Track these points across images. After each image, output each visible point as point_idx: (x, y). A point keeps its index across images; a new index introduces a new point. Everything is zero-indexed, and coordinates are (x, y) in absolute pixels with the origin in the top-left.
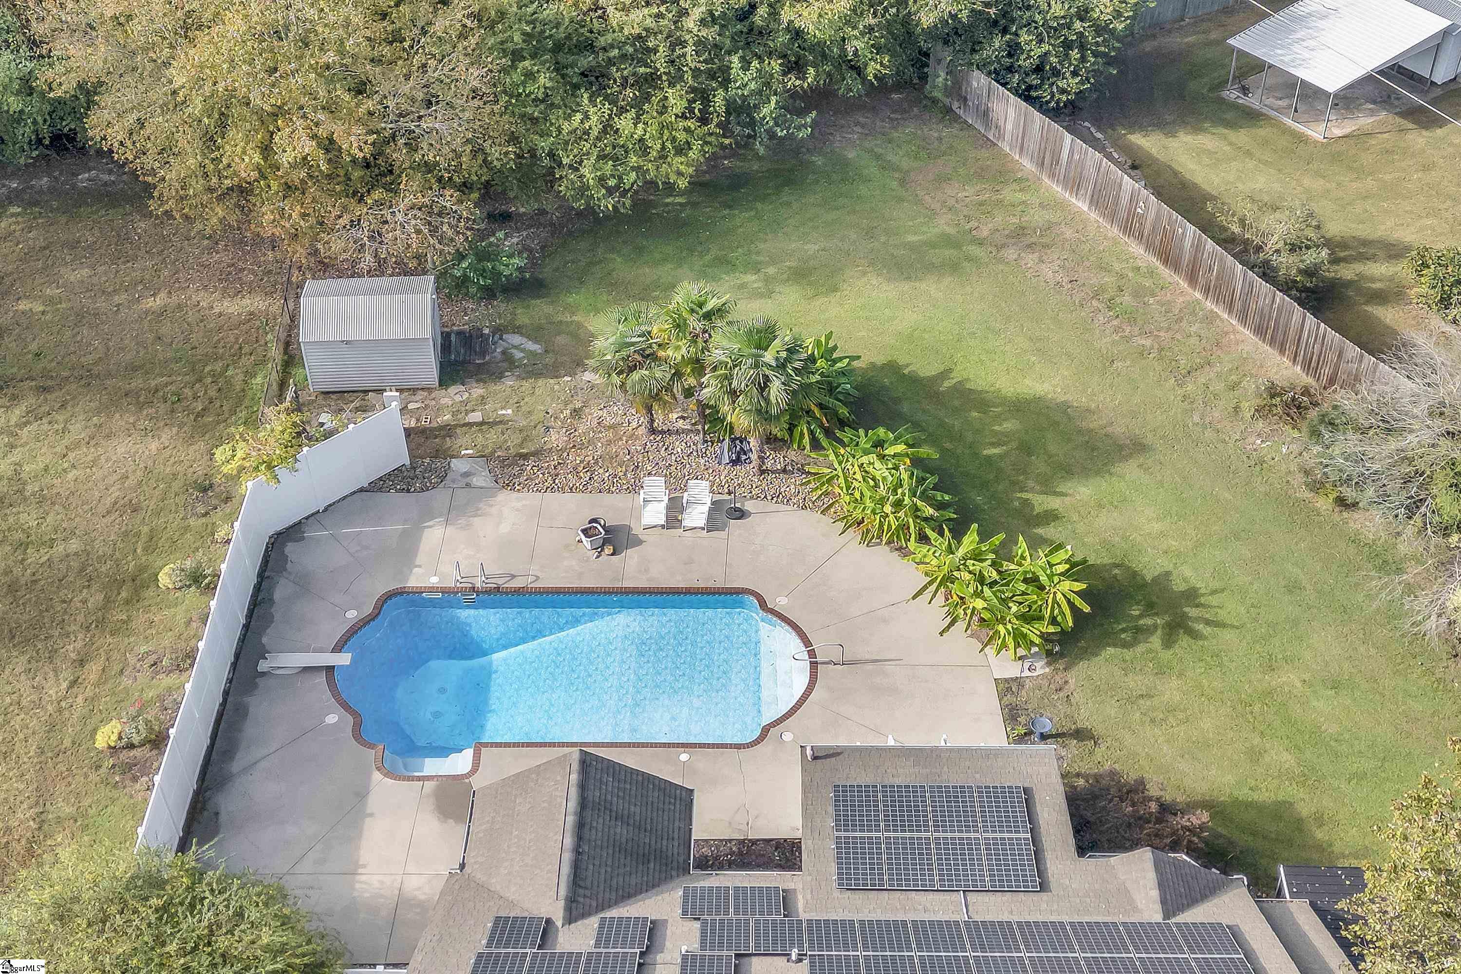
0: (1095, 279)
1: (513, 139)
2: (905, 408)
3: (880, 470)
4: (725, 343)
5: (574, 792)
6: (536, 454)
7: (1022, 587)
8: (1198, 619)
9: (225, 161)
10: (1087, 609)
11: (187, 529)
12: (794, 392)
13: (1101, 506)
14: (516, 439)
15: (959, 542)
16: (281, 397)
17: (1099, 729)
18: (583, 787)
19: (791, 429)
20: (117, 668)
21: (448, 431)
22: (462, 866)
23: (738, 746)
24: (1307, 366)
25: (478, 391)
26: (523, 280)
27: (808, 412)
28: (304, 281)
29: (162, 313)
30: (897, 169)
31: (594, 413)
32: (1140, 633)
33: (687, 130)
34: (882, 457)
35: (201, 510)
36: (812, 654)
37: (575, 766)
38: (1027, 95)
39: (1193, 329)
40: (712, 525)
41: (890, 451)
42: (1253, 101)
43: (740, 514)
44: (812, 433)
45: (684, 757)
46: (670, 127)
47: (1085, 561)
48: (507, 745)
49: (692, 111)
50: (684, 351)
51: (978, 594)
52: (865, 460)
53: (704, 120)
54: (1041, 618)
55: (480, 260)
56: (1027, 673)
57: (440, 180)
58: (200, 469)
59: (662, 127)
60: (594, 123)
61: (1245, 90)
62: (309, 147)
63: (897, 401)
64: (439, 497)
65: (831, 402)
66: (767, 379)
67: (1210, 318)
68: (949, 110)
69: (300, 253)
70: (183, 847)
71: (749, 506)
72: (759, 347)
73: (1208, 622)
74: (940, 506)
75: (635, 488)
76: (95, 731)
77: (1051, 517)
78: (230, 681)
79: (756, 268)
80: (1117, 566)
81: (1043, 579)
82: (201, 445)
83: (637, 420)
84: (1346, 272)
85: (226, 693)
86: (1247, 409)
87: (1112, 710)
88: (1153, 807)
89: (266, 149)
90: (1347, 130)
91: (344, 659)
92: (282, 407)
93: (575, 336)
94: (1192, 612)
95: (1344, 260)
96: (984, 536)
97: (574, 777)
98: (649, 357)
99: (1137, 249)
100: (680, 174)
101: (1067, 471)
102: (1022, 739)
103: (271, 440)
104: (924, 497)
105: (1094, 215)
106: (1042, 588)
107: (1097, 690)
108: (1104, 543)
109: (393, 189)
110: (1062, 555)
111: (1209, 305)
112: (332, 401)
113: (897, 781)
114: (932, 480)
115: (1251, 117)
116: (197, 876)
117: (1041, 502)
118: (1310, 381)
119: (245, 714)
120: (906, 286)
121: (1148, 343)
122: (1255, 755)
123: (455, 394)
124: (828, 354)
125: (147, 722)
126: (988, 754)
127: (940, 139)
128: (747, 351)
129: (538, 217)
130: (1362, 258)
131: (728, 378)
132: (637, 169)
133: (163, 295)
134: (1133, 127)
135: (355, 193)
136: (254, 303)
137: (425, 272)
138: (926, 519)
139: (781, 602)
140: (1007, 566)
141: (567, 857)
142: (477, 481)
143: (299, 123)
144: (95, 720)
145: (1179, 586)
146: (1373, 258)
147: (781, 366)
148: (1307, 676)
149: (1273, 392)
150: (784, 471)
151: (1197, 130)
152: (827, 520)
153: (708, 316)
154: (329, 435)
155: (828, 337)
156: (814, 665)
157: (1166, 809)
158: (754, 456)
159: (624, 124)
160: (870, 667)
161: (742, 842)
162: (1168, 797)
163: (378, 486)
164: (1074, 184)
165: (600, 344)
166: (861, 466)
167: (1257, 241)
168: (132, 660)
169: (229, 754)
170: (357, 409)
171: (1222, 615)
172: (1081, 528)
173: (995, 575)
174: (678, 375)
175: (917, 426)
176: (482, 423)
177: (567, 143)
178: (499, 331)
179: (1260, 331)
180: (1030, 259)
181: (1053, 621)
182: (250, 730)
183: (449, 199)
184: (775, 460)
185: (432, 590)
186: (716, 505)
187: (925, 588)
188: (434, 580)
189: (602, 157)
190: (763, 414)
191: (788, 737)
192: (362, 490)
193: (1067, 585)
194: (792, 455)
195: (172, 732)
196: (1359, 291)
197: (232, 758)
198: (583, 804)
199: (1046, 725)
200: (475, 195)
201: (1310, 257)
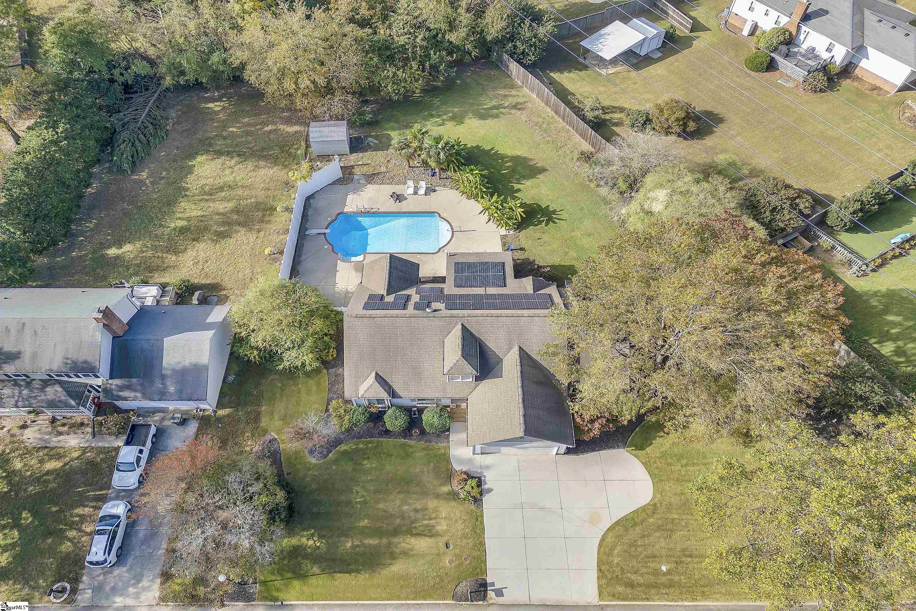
0: (536, 119)
1: (368, 78)
2: (481, 159)
3: (471, 178)
4: (427, 141)
5: (388, 264)
6: (378, 174)
7: (508, 210)
8: (555, 218)
9: (285, 87)
10: (525, 216)
11: (283, 195)
12: (447, 156)
13: (532, 187)
14: (372, 169)
15: (492, 198)
16: (306, 157)
17: (526, 248)
18: (390, 263)
19: (448, 166)
20: (268, 233)
21: (352, 167)
22: (361, 283)
23: (432, 254)
24: (592, 146)
25: (361, 155)
26: (372, 121)
27: (453, 161)
28: (310, 122)
29: (270, 132)
30: (482, 85)
31: (393, 161)
32: (540, 222)
33: (418, 74)
34: (472, 174)
35: (286, 190)
36: (452, 229)
37: (389, 258)
38: (519, 62)
39: (563, 134)
40: (426, 194)
41: (475, 172)
42: (587, 62)
43: (435, 191)
44: (454, 167)
45: (419, 256)
46: (413, 73)
47: (526, 203)
48: (372, 253)
49: (419, 68)
50: (416, 144)
51: (496, 212)
52: (467, 175)
53: (423, 71)
54: (513, 219)
55: (359, 116)
56: (508, 234)
57: (346, 91)
58: (285, 178)
59: (411, 73)
60: (391, 74)
61: (585, 58)
62: (308, 83)
63: (478, 157)
64: (351, 186)
65: (458, 157)
66: (439, 153)
67: (568, 131)
68: (498, 66)
69: (308, 113)
70: (290, 278)
71: (436, 188)
72: (437, 143)
73: (558, 219)
74: (488, 188)
75: (405, 183)
76: (264, 250)
77: (519, 190)
78: (298, 237)
79: (439, 116)
80: (535, 204)
81: (514, 208)
82: (285, 171)
83: (405, 163)
84: (607, 117)
85: (298, 240)
86: (575, 158)
87: (530, 242)
88: (536, 266)
89: (296, 83)
90: (613, 72)
91: (328, 231)
92: (306, 161)
93: (388, 138)
94: (554, 216)
95: (607, 113)
96: (499, 196)
97: (388, 260)
98: (408, 146)
99: (549, 110)
100: (417, 88)
101: (525, 177)
102: (506, 251)
103: (304, 171)
104: (483, 185)
105: (538, 99)
106: (513, 210)
107: (527, 237)
108: (533, 198)
109: (333, 94)
110: (519, 201)
111: (568, 127)
112: (320, 158)
113: (470, 261)
114: (486, 180)
115: (586, 67)
116: (295, 285)
117: (516, 186)
118: (593, 150)
119: (303, 246)
120: (482, 122)
121: (550, 139)
122: (566, 253)
123: (354, 156)
124: (458, 144)
125: (278, 248)
126: (496, 253)
127: (494, 75)
128: (434, 144)
129: (376, 102)
130: (613, 112)
131: (429, 152)
132: (404, 87)
133: (270, 126)
134: (551, 71)
135: (323, 95)
136: (296, 128)
137: (344, 120)
138: (484, 192)
139: (444, 215)
140: (505, 205)
141: (387, 280)
142: (361, 182)
143: (305, 75)
144: (264, 247)
145: (551, 209)
146: (615, 112)
147: (443, 148)
148: (582, 233)
149: (582, 153)
150: (446, 178)
151: (570, 72)
152: (458, 192)
153: (423, 134)
154: (319, 169)
155: (458, 139)
156: (453, 232)
157: (540, 267)
158: (438, 174)
159: (400, 73)
160: (468, 232)
161: (433, 277)
162: (540, 264)
163: (334, 183)
164: (532, 90)
165: (393, 142)
166: (466, 177)
167: (582, 107)
168: (272, 231)
169: (300, 256)
170: (327, 161)
171: (561, 217)
172: (526, 193)
173: (501, 207)
174: (415, 151)
175: (483, 165)
176: (362, 165)
177: (383, 79)
178: (366, 137)
179: (581, 135)
180: (519, 113)
181: (516, 219)
182: (305, 250)
183: (349, 98)
184: (444, 175)
185: (350, 212)
186: (427, 188)
187: (482, 211)
188: (351, 210)
189: (393, 83)
190: (439, 162)
191: (446, 251)
192: (330, 184)
193: (520, 210)
194: (449, 173)
195: (285, 250)
196: (611, 123)
197: (300, 257)
198: (390, 267)
199: (512, 247)
200: (357, 96)
201: (597, 113)
